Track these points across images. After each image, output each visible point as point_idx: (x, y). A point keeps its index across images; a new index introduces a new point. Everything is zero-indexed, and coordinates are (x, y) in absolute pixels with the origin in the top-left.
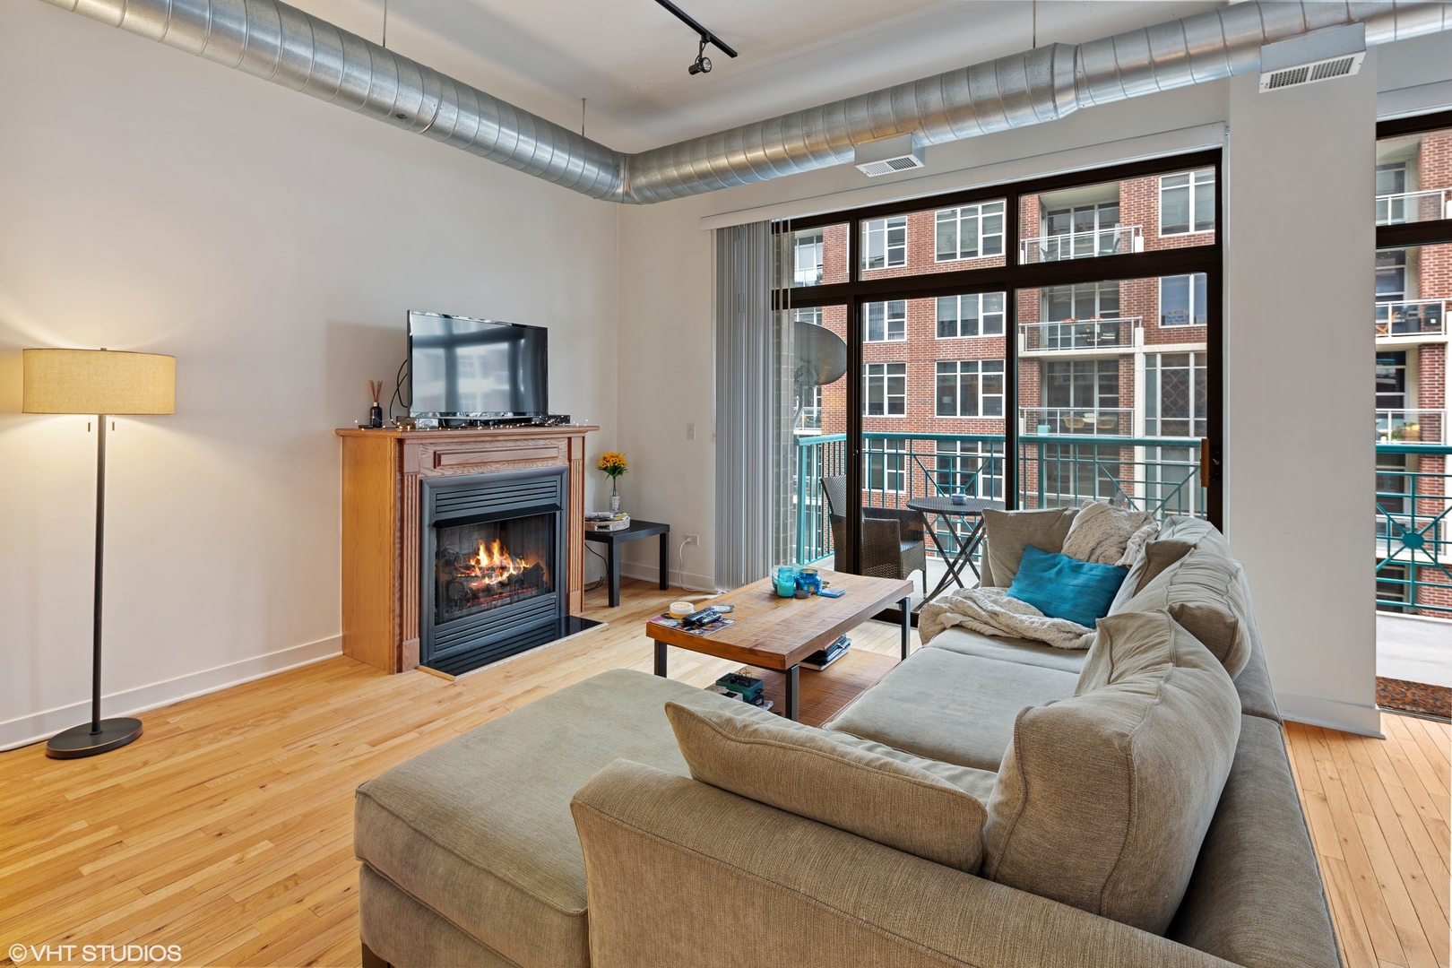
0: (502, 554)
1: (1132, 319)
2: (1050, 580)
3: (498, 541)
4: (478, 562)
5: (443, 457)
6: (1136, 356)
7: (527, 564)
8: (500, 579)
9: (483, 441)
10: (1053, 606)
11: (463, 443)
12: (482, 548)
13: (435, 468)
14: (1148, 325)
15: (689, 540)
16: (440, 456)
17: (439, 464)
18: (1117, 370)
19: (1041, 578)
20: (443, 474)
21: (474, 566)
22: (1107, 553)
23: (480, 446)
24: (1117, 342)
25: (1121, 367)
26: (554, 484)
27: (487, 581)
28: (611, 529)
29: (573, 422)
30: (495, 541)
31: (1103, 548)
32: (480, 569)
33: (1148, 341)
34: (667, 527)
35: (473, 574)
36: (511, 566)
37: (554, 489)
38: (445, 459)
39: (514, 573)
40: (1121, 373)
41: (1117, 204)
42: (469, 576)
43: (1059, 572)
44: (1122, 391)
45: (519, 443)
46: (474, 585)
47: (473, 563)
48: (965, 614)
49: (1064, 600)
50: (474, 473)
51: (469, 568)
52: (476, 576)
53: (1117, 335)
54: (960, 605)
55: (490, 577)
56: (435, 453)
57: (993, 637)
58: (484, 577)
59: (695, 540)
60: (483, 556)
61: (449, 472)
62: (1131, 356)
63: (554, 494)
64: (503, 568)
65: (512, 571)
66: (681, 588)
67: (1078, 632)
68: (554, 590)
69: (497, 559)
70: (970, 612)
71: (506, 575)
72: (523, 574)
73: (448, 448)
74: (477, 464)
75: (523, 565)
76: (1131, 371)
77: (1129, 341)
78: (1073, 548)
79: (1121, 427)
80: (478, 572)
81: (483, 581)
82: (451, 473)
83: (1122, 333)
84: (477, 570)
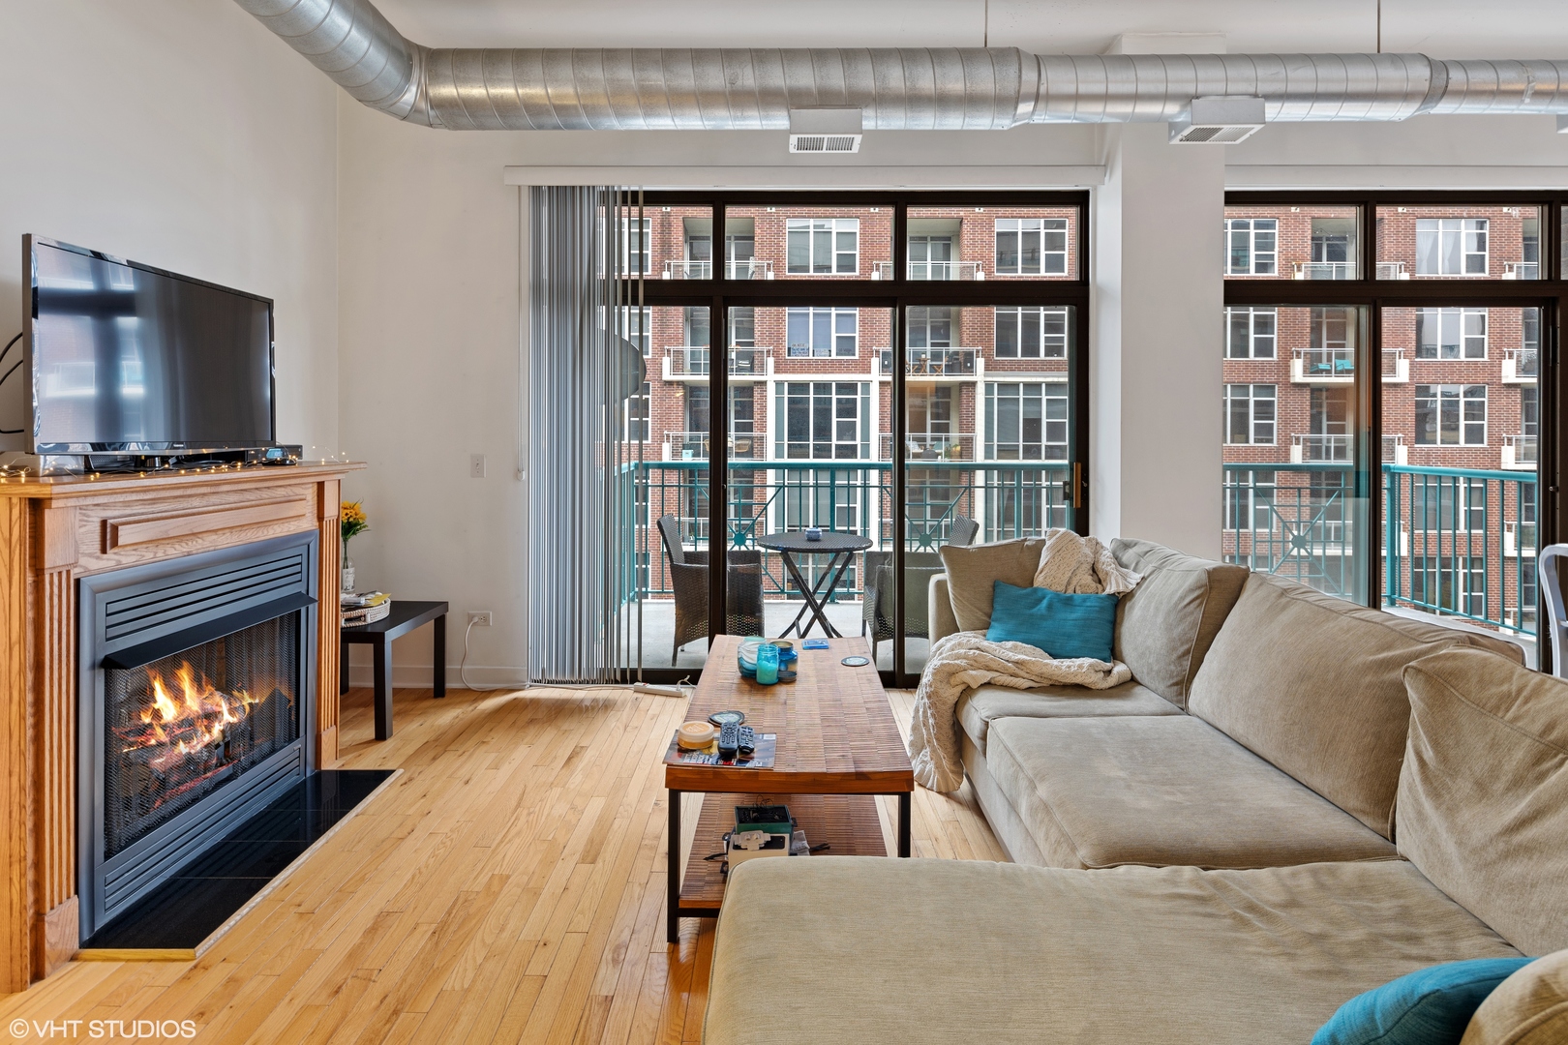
0: (200, 689)
1: (765, 349)
2: (1043, 618)
3: (185, 664)
4: (157, 714)
5: (122, 531)
6: (768, 383)
7: (252, 696)
8: (207, 738)
9: (190, 496)
10: (1058, 644)
11: (154, 501)
12: (158, 685)
13: (104, 551)
14: (777, 355)
15: (476, 620)
16: (115, 528)
17: (115, 544)
18: (752, 396)
19: (1032, 615)
20: (119, 563)
21: (150, 725)
22: (1083, 582)
23: (185, 505)
24: (752, 369)
25: (755, 394)
26: (297, 560)
27: (182, 748)
28: (369, 620)
29: (306, 456)
30: (180, 666)
31: (1078, 578)
32: (164, 727)
33: (777, 371)
34: (444, 605)
35: (153, 742)
36: (224, 708)
37: (297, 568)
38: (126, 535)
39: (233, 720)
40: (755, 399)
41: (752, 238)
42: (145, 747)
43: (1050, 607)
44: (756, 416)
45: (248, 496)
46: (158, 762)
47: (146, 719)
48: (989, 669)
49: (1069, 636)
50: (173, 554)
51: (144, 730)
52: (160, 744)
53: (752, 363)
54: (979, 659)
55: (187, 739)
56: (104, 523)
57: (1029, 689)
58: (174, 743)
59: (485, 619)
60: (163, 701)
61: (133, 558)
62: (763, 383)
63: (297, 577)
64: (210, 717)
65: (227, 718)
66: (468, 690)
67: (1106, 669)
68: (298, 736)
69: (193, 702)
70: (994, 666)
71: (217, 728)
72: (251, 718)
73: (128, 511)
74: (180, 538)
75: (247, 700)
76: (764, 397)
77: (763, 369)
78: (1049, 581)
79: (755, 450)
80: (161, 735)
81: (176, 752)
82: (134, 559)
83: (756, 362)
84: (159, 731)
